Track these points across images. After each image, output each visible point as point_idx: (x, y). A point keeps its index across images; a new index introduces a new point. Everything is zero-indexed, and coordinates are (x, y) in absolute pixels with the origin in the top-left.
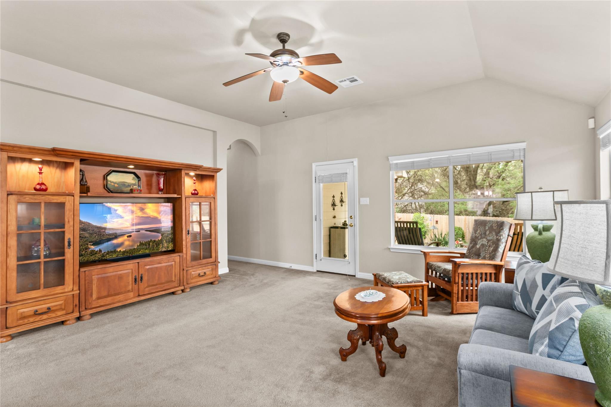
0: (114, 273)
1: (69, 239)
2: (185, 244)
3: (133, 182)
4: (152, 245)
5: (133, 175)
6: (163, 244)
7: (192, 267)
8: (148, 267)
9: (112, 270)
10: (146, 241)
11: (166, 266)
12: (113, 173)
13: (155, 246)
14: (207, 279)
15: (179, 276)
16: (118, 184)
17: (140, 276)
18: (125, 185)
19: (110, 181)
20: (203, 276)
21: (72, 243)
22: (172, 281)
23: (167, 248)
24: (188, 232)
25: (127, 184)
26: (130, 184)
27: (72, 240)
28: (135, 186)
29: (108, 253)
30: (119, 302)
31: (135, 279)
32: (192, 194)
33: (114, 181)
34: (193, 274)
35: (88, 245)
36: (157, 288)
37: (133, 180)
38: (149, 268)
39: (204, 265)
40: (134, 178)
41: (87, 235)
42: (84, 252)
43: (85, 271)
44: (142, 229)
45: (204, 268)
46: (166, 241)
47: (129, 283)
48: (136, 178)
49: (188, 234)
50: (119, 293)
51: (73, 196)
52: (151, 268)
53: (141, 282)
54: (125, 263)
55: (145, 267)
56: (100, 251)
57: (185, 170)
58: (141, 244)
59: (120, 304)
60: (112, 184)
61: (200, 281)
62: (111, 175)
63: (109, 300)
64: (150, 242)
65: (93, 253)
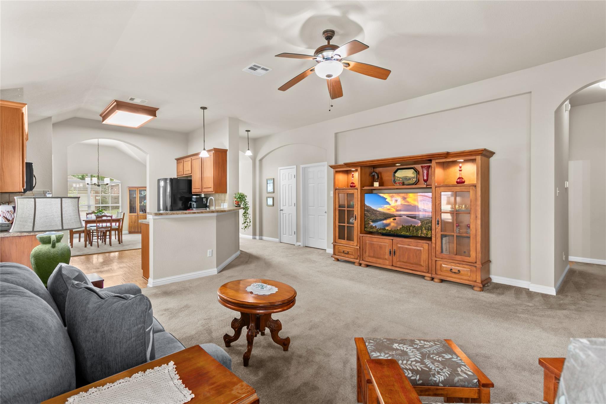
0: (377, 243)
1: (356, 215)
2: (435, 234)
3: (413, 176)
4: (412, 229)
5: (413, 170)
6: (422, 230)
7: (442, 258)
8: (399, 245)
9: (377, 240)
10: (407, 225)
11: (415, 249)
12: (399, 171)
13: (415, 231)
14: (462, 279)
15: (427, 263)
16: (402, 178)
17: (393, 251)
18: (406, 179)
19: (398, 177)
20: (455, 273)
21: (357, 218)
22: (421, 265)
23: (426, 235)
24: (438, 222)
25: (408, 178)
26: (410, 178)
27: (357, 216)
28: (414, 179)
29: (380, 229)
30: (380, 264)
31: (390, 252)
32: (457, 182)
33: (400, 176)
34: (443, 267)
35: (369, 221)
36: (407, 266)
37: (413, 174)
38: (400, 247)
39: (457, 262)
40: (413, 172)
41: (369, 215)
42: (367, 226)
43: (363, 236)
44: (404, 215)
45: (458, 265)
46: (425, 228)
47: (386, 253)
48: (415, 172)
49: (438, 224)
50: (380, 257)
51: (357, 189)
52: (402, 247)
53: (394, 256)
54: (386, 238)
55: (398, 245)
56: (376, 227)
57: (435, 159)
58: (403, 227)
59: (379, 266)
60: (399, 179)
61: (452, 277)
62: (397, 173)
63: (374, 260)
64: (410, 226)
65: (372, 227)
